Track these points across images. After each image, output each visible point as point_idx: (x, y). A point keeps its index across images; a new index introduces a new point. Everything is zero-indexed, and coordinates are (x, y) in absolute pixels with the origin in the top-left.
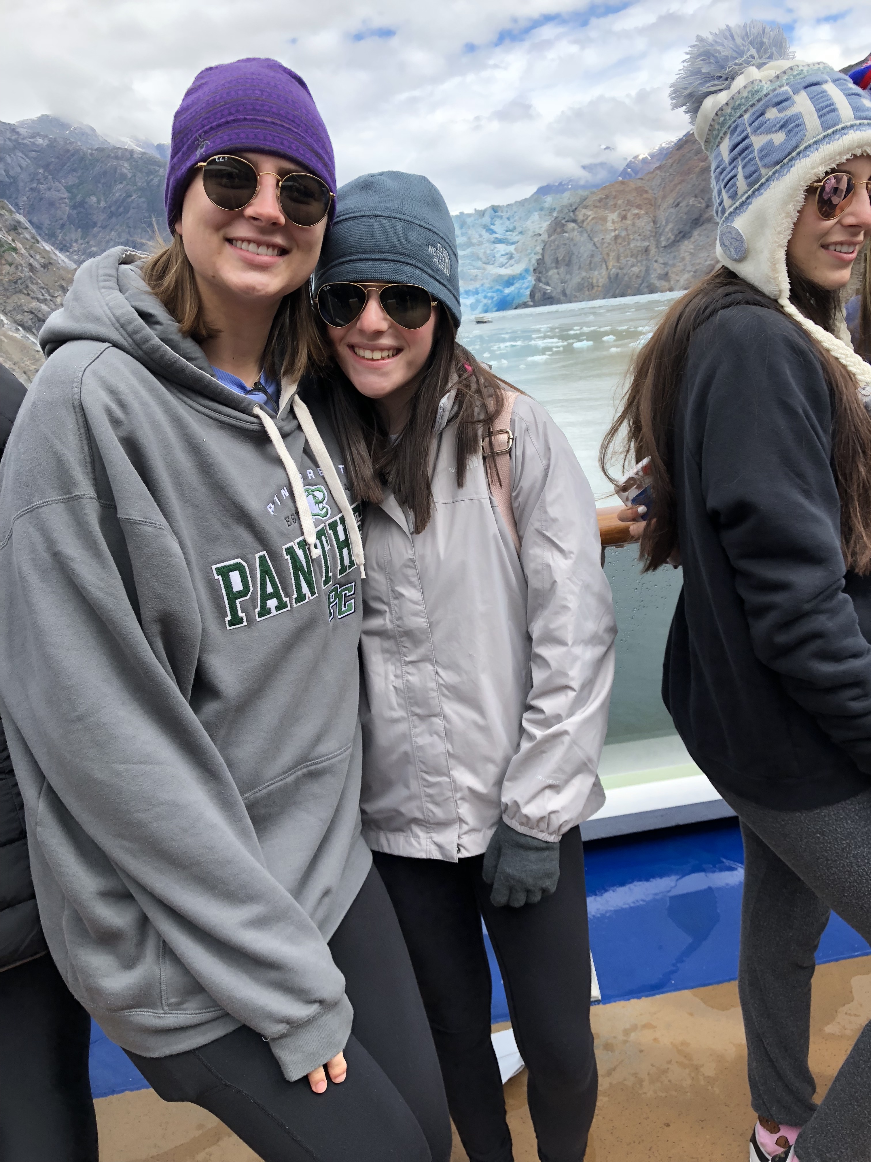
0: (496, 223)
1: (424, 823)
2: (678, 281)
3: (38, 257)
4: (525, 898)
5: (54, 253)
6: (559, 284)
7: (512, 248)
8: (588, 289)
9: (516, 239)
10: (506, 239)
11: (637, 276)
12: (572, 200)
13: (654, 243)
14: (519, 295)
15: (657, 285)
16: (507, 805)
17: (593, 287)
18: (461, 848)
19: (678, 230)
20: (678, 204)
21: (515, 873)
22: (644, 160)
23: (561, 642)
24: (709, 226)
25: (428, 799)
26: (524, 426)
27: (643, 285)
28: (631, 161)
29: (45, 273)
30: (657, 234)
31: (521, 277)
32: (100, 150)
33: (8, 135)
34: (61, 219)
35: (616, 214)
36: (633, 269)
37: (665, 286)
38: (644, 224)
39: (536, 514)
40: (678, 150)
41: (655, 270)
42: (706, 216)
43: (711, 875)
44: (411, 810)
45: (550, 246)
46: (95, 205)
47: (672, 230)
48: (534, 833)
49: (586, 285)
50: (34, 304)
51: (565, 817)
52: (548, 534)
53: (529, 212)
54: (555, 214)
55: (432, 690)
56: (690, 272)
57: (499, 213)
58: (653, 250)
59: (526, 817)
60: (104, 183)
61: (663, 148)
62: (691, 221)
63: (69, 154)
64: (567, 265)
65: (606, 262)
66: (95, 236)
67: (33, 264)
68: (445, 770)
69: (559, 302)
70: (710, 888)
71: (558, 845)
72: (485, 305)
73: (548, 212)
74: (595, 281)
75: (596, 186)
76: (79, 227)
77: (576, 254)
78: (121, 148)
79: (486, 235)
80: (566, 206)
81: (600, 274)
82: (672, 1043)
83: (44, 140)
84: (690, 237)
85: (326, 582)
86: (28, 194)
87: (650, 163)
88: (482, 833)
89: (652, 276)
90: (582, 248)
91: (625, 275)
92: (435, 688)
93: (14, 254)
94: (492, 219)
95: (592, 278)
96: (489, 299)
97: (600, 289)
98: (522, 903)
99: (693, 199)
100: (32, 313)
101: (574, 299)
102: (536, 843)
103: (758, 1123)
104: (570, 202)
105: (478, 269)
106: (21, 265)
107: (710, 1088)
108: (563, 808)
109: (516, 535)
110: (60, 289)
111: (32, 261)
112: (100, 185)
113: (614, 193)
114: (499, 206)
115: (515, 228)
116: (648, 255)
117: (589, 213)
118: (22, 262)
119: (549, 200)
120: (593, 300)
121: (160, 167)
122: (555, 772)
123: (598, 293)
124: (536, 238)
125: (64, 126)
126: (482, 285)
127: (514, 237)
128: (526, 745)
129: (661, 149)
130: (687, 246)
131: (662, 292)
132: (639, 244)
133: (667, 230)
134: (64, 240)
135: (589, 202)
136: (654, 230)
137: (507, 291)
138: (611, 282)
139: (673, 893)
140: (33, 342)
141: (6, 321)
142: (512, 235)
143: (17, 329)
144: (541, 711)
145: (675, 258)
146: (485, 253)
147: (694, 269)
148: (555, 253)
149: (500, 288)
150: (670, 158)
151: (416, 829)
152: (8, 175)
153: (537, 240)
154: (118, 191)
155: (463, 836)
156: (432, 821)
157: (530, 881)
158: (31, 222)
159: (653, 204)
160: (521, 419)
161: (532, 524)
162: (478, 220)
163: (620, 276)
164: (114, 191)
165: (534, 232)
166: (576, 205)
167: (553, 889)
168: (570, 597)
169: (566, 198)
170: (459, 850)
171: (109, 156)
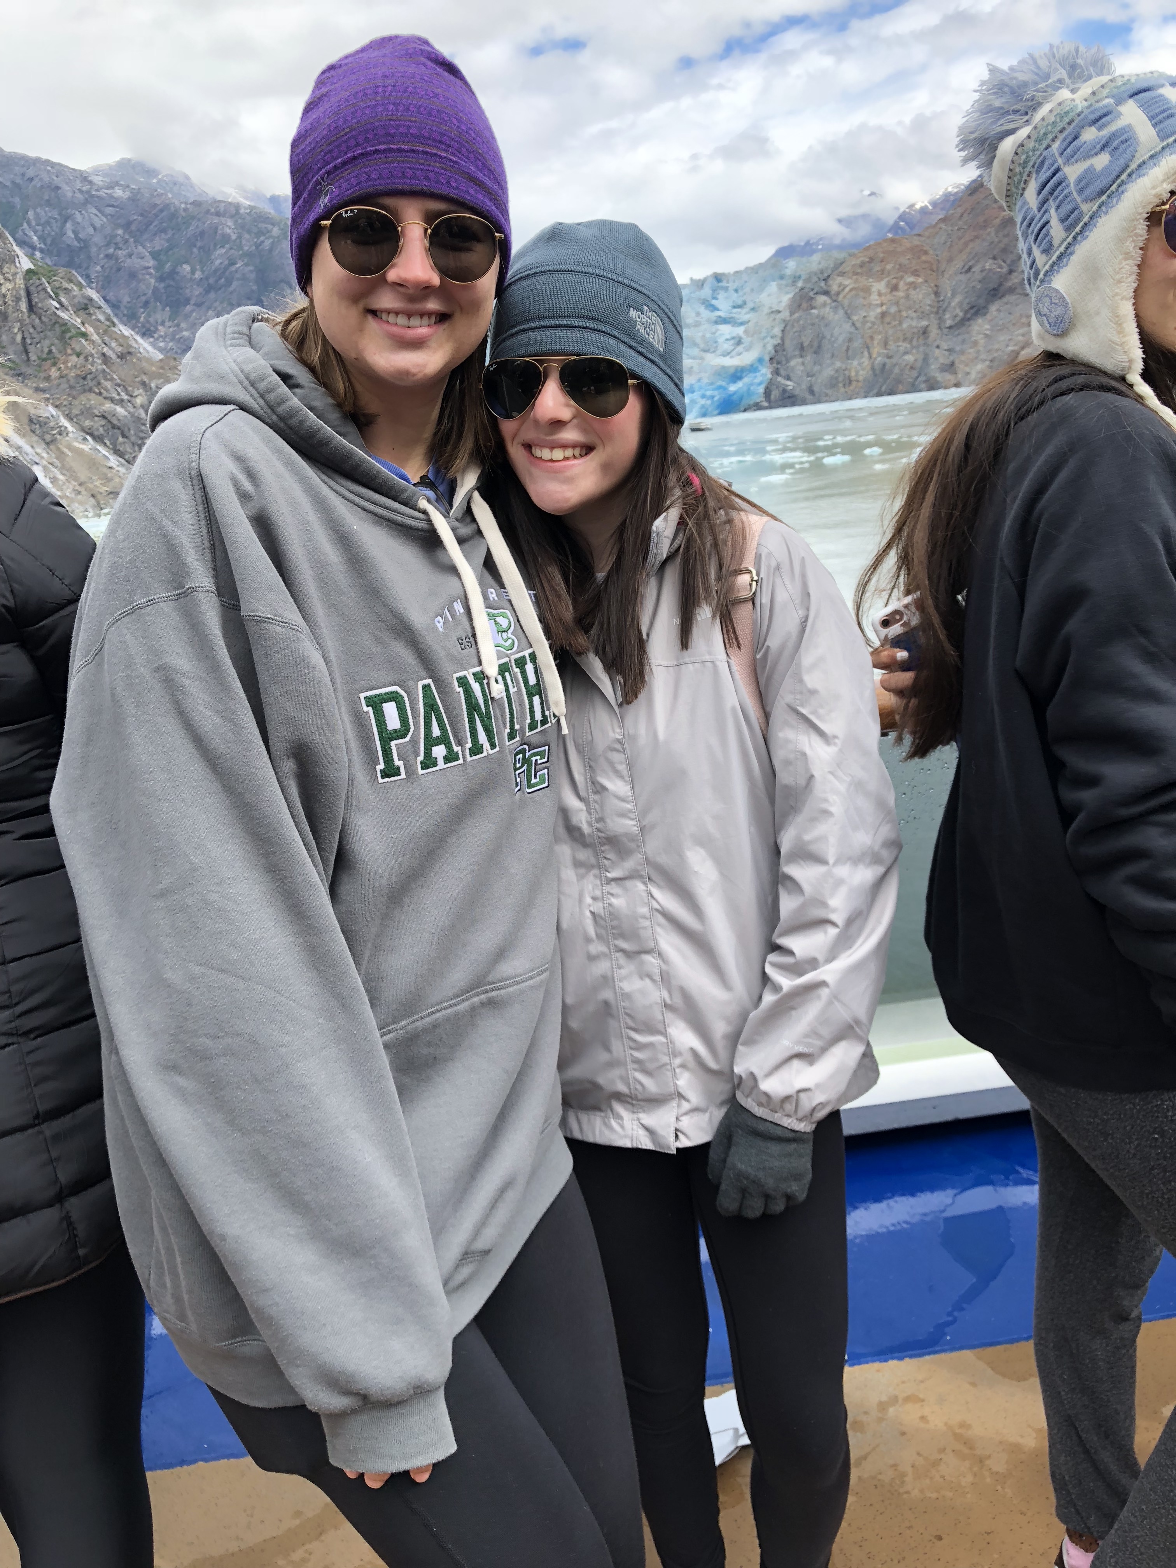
0: (719, 296)
1: (629, 1100)
2: (968, 373)
3: (113, 344)
4: (763, 1206)
5: (135, 339)
6: (805, 378)
7: (740, 331)
8: (844, 385)
9: (746, 317)
10: (732, 318)
11: (912, 368)
12: (823, 265)
13: (936, 322)
14: (749, 393)
15: (939, 379)
16: (740, 1077)
17: (850, 382)
18: (679, 1134)
19: (968, 304)
20: (970, 269)
21: (750, 1170)
22: (923, 210)
23: (819, 860)
24: (1011, 298)
25: (635, 1066)
26: (773, 564)
27: (920, 379)
28: (904, 212)
29: (122, 365)
30: (939, 310)
31: (752, 369)
32: (196, 204)
33: (78, 185)
34: (145, 294)
35: (883, 283)
36: (906, 357)
37: (949, 380)
38: (923, 296)
39: (788, 683)
40: (970, 195)
41: (937, 359)
42: (1009, 284)
43: (1002, 1190)
44: (612, 1081)
45: (793, 326)
46: (189, 276)
47: (960, 304)
48: (777, 1118)
49: (841, 379)
50: (108, 406)
51: (819, 1098)
52: (804, 711)
53: (764, 282)
54: (800, 284)
55: (644, 917)
56: (985, 360)
57: (724, 284)
58: (934, 332)
59: (766, 1094)
60: (200, 248)
61: (950, 193)
62: (987, 292)
63: (157, 209)
64: (815, 352)
65: (868, 348)
66: (187, 317)
67: (108, 354)
68: (660, 1027)
69: (804, 402)
70: (1000, 1209)
71: (811, 1137)
72: (703, 406)
73: (790, 281)
74: (853, 374)
75: (856, 245)
76: (167, 305)
77: (828, 337)
78: (224, 202)
79: (706, 313)
80: (816, 274)
81: (860, 364)
82: (946, 1424)
83: (124, 192)
84: (985, 314)
85: (511, 736)
86: (102, 262)
87: (931, 213)
88: (707, 1115)
89: (933, 367)
90: (836, 329)
91: (895, 365)
92: (648, 915)
93: (83, 341)
94: (714, 291)
95: (850, 370)
96: (708, 399)
97: (860, 384)
98: (758, 1213)
99: (991, 261)
100: (104, 417)
101: (825, 399)
102: (779, 1132)
103: (1067, 1538)
104: (821, 267)
105: (694, 358)
106: (92, 356)
107: (999, 1488)
108: (818, 1086)
109: (761, 711)
110: (141, 387)
111: (106, 350)
112: (195, 250)
113: (882, 255)
114: (723, 274)
115: (745, 303)
116: (926, 338)
117: (847, 282)
118: (93, 352)
119: (791, 265)
120: (850, 399)
121: (273, 224)
122: (807, 1036)
123: (857, 390)
124: (773, 316)
125: (151, 172)
126: (699, 380)
127: (743, 315)
128: (769, 998)
129: (947, 196)
130: (980, 326)
131: (946, 388)
132: (914, 323)
133: (953, 304)
134: (148, 322)
135: (847, 267)
136: (936, 304)
137: (733, 388)
138: (875, 375)
139: (949, 1213)
140: (104, 455)
141: (70, 428)
142: (740, 313)
143: (85, 439)
144: (790, 953)
145: (964, 341)
146: (703, 336)
147: (990, 358)
148: (800, 336)
149: (724, 384)
150: (960, 206)
151: (619, 1108)
152: (78, 239)
153: (775, 319)
154: (219, 257)
155: (683, 1118)
156: (640, 1097)
157: (770, 1183)
158: (104, 298)
159: (935, 269)
160: (770, 554)
161: (782, 697)
162: (694, 292)
163: (887, 367)
164: (213, 257)
165: (771, 308)
166: (829, 272)
167: (802, 1196)
168: (833, 798)
169: (815, 262)
170: (677, 1136)
171: (208, 212)
